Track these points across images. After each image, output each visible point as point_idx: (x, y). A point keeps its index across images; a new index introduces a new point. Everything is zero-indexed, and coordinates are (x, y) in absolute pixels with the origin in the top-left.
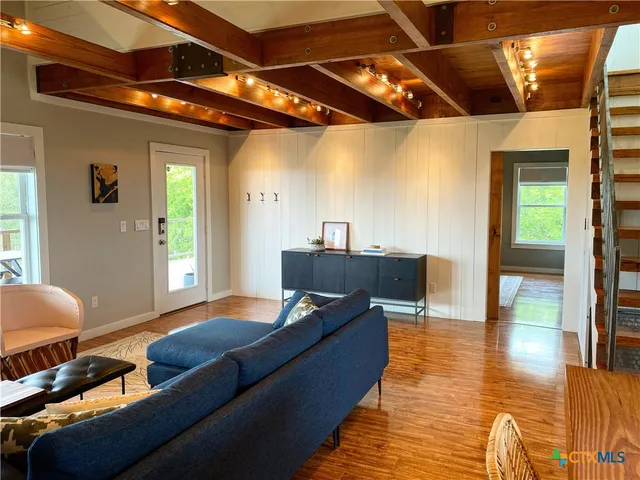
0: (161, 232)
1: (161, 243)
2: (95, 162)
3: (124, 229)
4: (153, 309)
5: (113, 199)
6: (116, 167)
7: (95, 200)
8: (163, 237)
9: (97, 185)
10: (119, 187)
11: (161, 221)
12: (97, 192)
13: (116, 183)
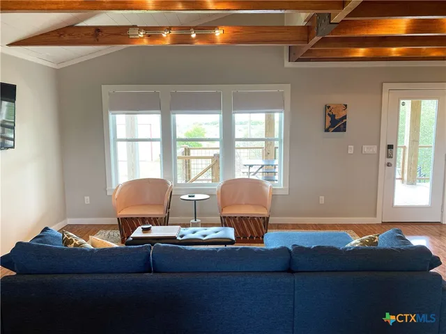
0: (389, 156)
1: (389, 165)
2: (329, 102)
3: (351, 151)
4: (375, 215)
5: (343, 128)
6: (346, 106)
7: (327, 130)
8: (389, 160)
9: (329, 119)
10: (348, 120)
11: (390, 147)
12: (328, 124)
13: (345, 117)
